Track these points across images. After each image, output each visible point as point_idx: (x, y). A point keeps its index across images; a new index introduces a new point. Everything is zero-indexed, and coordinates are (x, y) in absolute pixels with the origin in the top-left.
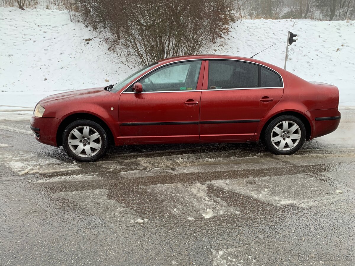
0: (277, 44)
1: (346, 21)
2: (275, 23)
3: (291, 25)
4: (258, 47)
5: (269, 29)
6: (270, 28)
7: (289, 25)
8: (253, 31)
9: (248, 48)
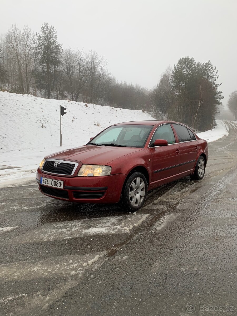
0: (29, 114)
1: (67, 101)
2: (19, 97)
3: (33, 100)
4: (14, 116)
5: (16, 101)
6: (18, 101)
7: (31, 99)
8: (3, 102)
9: (5, 116)
